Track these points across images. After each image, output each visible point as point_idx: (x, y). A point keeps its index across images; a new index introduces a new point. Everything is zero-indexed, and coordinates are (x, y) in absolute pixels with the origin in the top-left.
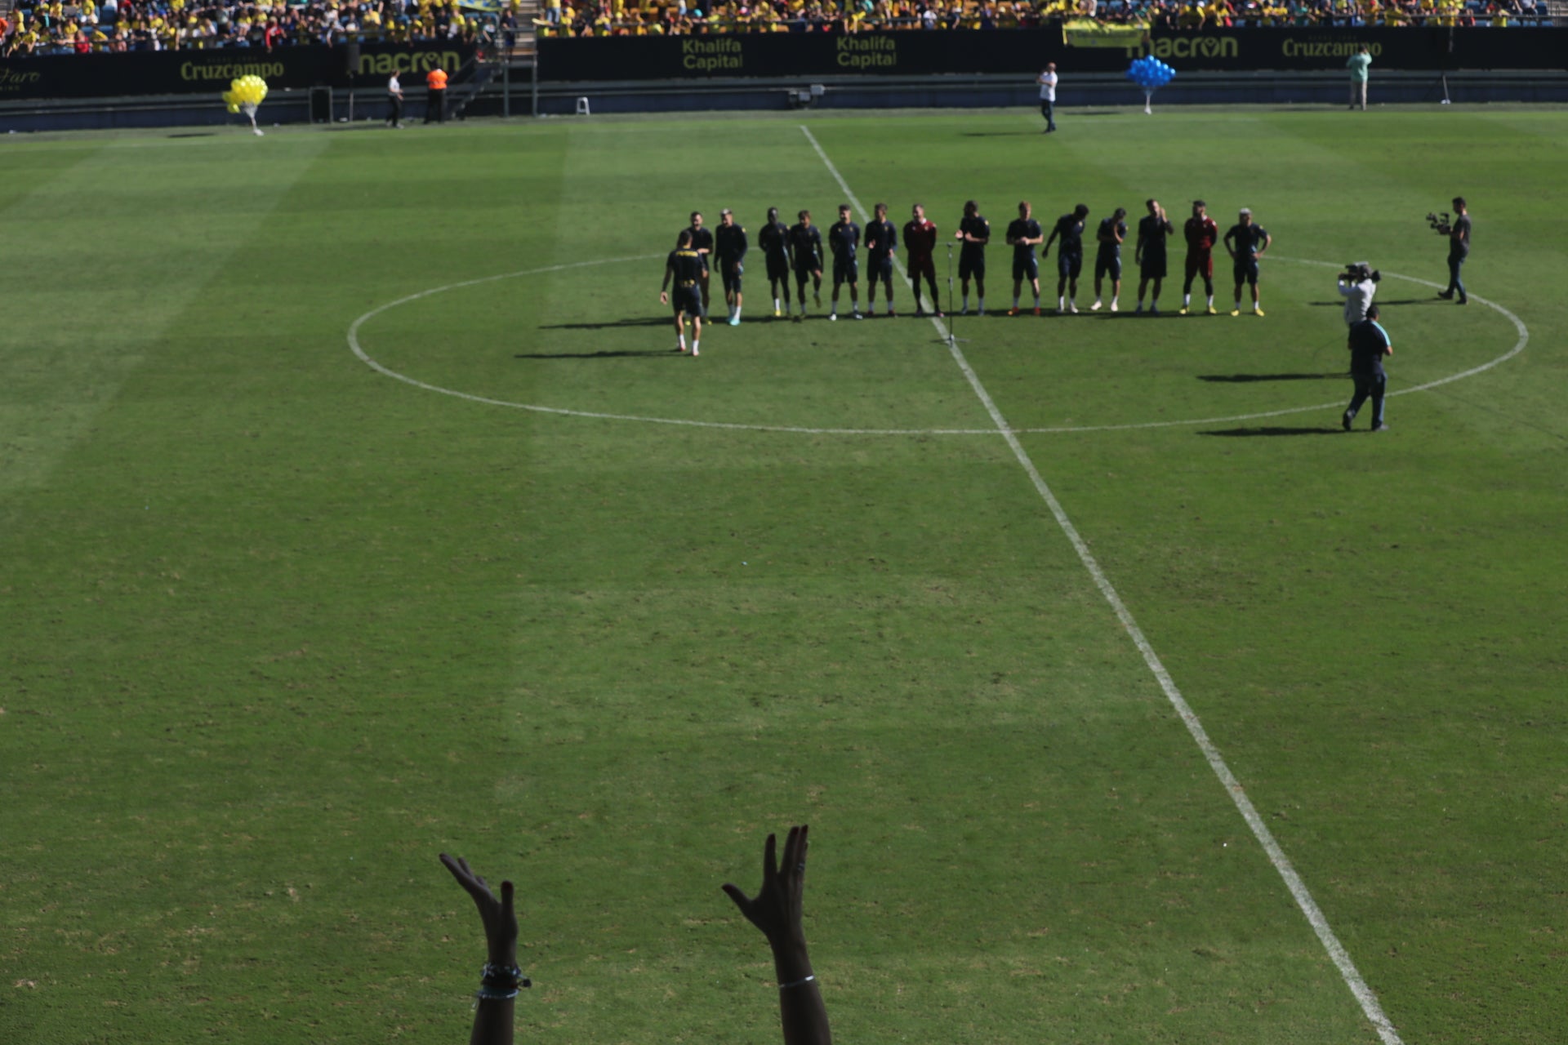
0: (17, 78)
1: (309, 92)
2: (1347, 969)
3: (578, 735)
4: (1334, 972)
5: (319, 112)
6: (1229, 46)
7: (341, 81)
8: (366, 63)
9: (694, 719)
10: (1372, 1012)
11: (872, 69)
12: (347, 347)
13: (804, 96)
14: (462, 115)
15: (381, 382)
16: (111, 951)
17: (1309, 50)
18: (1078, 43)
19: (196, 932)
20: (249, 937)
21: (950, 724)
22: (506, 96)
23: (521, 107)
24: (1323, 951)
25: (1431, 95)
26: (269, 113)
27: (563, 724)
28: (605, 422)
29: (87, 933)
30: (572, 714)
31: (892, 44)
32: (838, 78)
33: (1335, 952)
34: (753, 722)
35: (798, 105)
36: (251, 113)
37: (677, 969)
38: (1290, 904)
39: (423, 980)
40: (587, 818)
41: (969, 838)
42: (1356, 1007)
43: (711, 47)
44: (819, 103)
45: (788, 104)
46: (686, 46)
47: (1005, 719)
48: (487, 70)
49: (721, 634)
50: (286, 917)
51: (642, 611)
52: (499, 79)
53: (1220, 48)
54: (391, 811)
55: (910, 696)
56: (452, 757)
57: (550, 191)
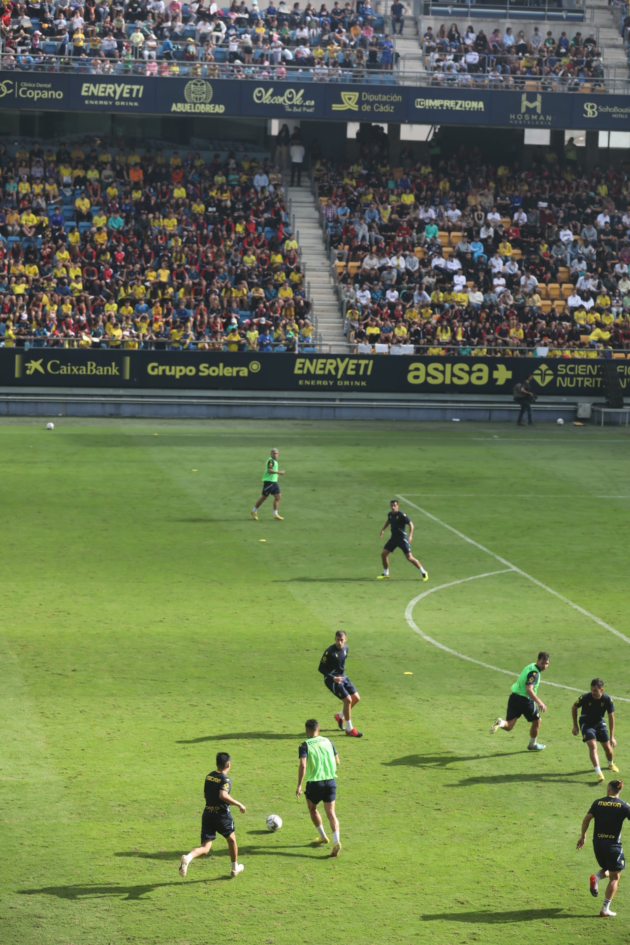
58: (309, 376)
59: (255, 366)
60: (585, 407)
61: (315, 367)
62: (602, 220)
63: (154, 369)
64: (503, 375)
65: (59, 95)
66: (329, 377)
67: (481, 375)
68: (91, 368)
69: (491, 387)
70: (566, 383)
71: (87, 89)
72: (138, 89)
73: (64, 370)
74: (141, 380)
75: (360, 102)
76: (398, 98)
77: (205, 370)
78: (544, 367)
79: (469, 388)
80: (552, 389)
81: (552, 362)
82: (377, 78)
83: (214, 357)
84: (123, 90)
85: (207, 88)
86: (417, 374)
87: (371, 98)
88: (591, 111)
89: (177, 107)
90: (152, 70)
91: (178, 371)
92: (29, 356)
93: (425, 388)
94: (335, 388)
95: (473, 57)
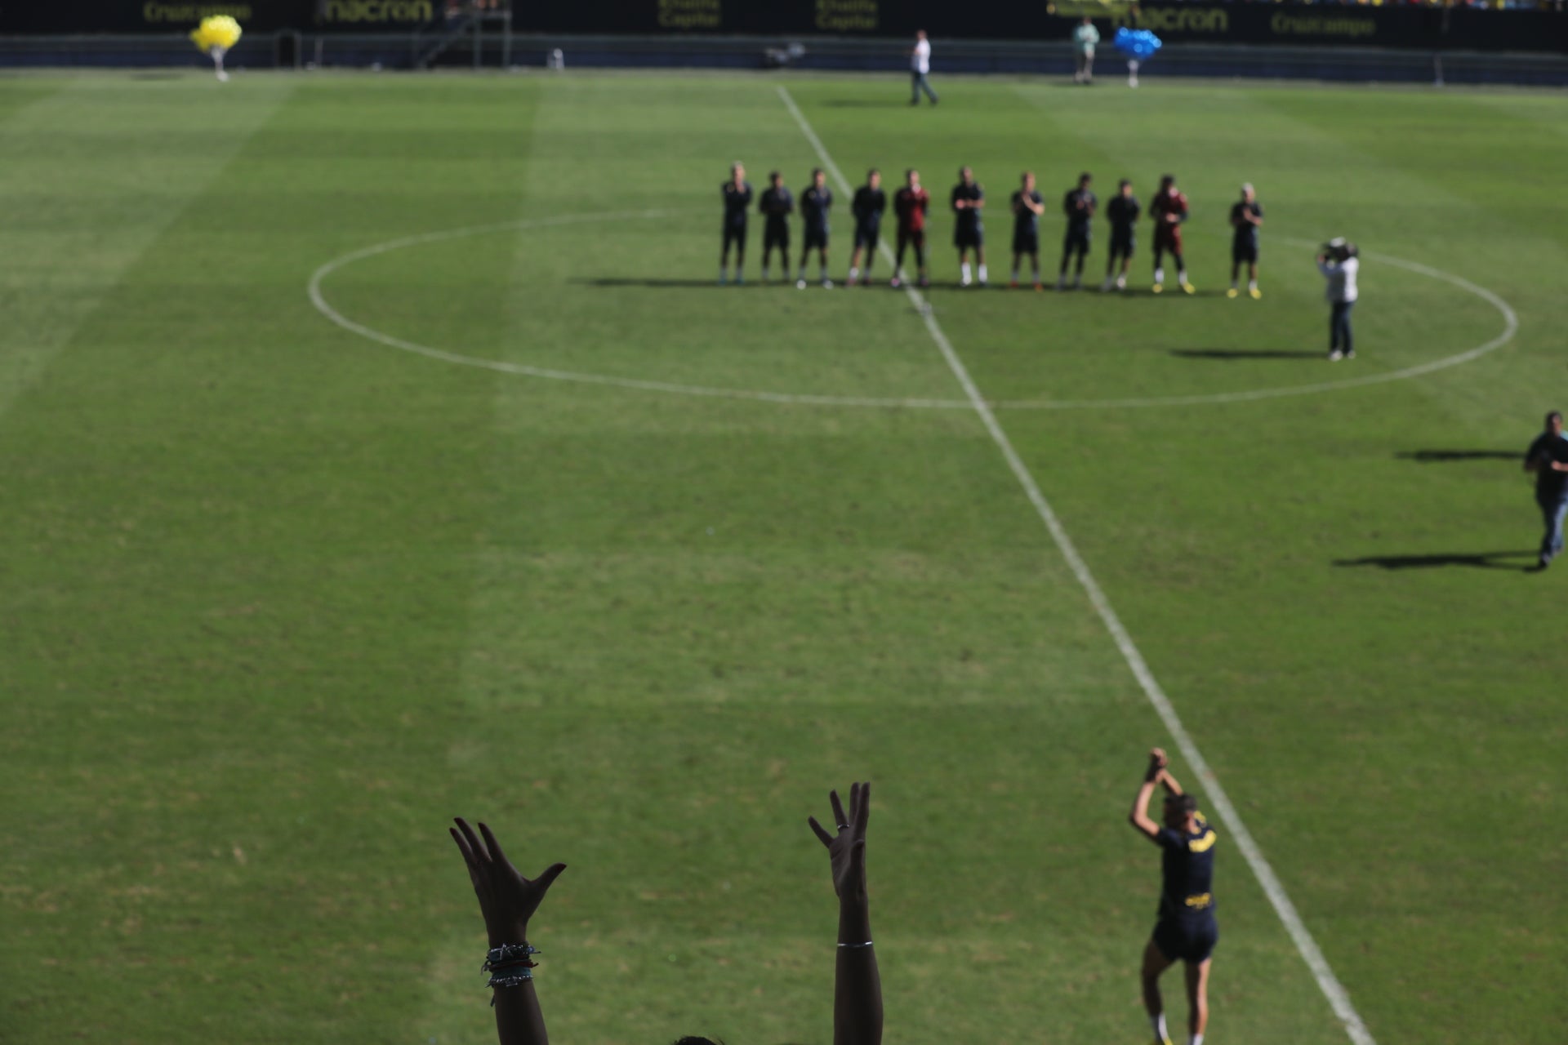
1: (276, 37)
2: (1317, 964)
3: (535, 701)
4: (1302, 967)
5: (286, 58)
6: (1218, 20)
7: (309, 27)
8: (335, 10)
9: (655, 688)
10: (1342, 1008)
12: (307, 299)
13: (782, 56)
14: (432, 65)
15: (343, 335)
16: (51, 909)
17: (1301, 26)
19: (139, 891)
20: (194, 898)
21: (915, 701)
22: (477, 48)
23: (493, 59)
24: (1291, 945)
25: (1422, 75)
26: (237, 58)
27: (520, 689)
28: (571, 384)
29: (26, 889)
30: (529, 679)
31: (873, 7)
32: (817, 40)
33: (1306, 946)
34: (715, 693)
35: (776, 65)
36: (218, 56)
37: (631, 944)
38: (1259, 895)
39: (371, 948)
40: (543, 786)
41: (933, 819)
42: (1324, 1004)
43: (689, 4)
44: (798, 64)
45: (762, 63)
47: (972, 698)
48: (457, 21)
49: (684, 602)
50: (231, 878)
51: (603, 576)
52: (470, 30)
54: (342, 773)
55: (876, 672)
56: (405, 720)
57: (519, 145)
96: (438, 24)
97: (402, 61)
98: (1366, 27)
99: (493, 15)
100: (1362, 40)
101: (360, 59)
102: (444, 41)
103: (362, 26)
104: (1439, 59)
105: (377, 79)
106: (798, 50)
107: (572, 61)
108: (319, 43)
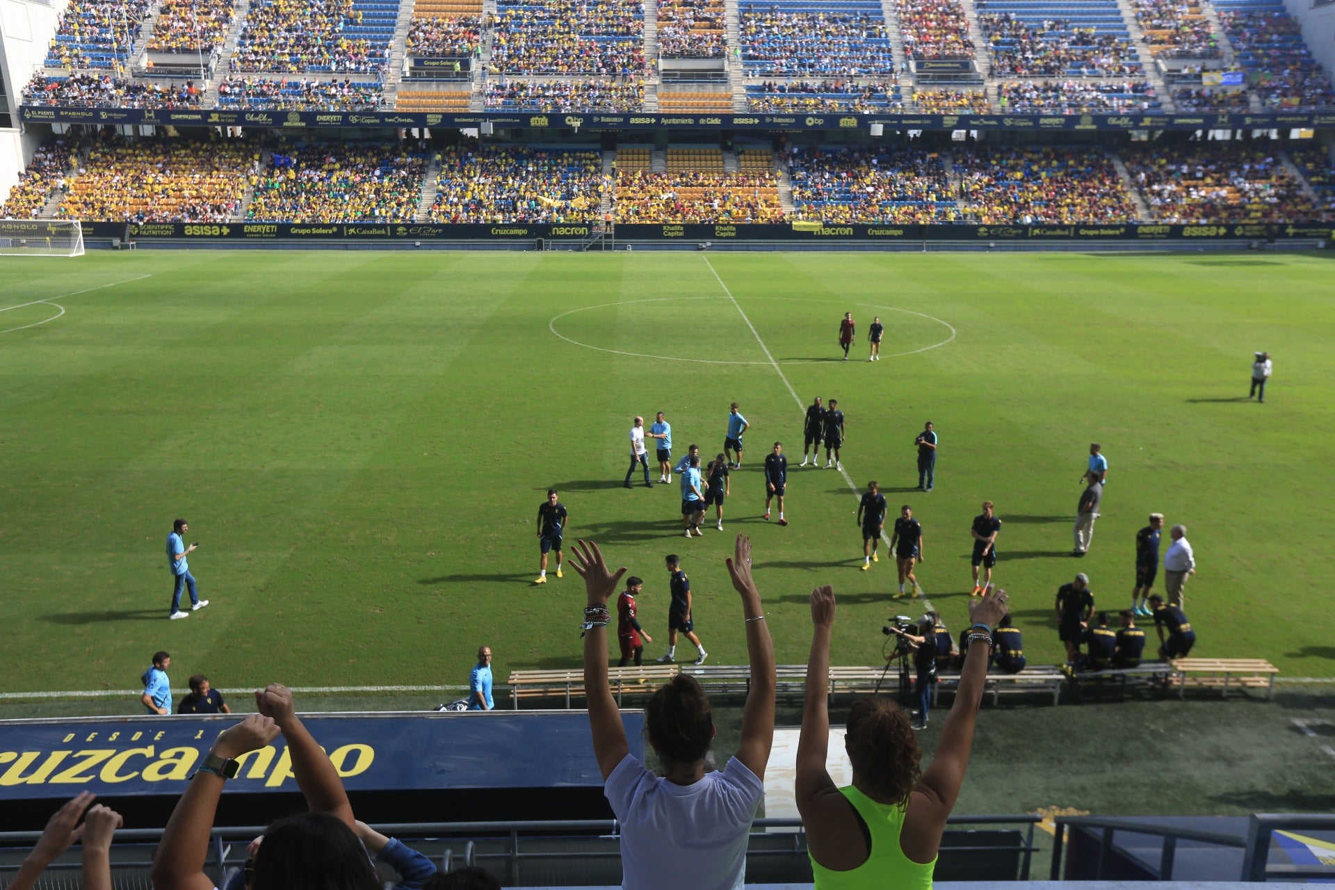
0: (434, 231)
1: (536, 240)
5: (539, 247)
6: (849, 231)
7: (547, 237)
8: (555, 231)
11: (728, 238)
13: (704, 246)
14: (588, 250)
15: (561, 341)
17: (877, 233)
18: (798, 229)
22: (603, 244)
23: (608, 247)
25: (919, 248)
31: (734, 229)
32: (715, 241)
35: (702, 249)
43: (673, 229)
44: (710, 248)
45: (699, 249)
46: (665, 228)
48: (597, 235)
52: (601, 238)
53: (847, 231)
57: (618, 277)
58: (1144, 233)
59: (1122, 230)
60: (1255, 244)
61: (1146, 230)
62: (1247, 167)
63: (1083, 232)
64: (1222, 231)
65: (1031, 124)
66: (1152, 234)
67: (1213, 231)
68: (1058, 232)
69: (1217, 237)
70: (1248, 234)
71: (1042, 121)
72: (1062, 120)
73: (1048, 233)
74: (1077, 236)
75: (1152, 122)
76: (1167, 119)
77: (1103, 232)
78: (1240, 228)
79: (1208, 237)
80: (1242, 237)
81: (1244, 226)
82: (1156, 111)
83: (1106, 227)
84: (1056, 121)
85: (1090, 119)
86: (1187, 232)
87: (1155, 119)
88: (1248, 121)
89: (1078, 127)
90: (1067, 112)
91: (1092, 233)
92: (1034, 228)
93: (1190, 237)
94: (1153, 238)
95: (1195, 102)
96: (590, 236)
97: (579, 248)
98: (900, 232)
99: (608, 232)
100: (898, 237)
101: (565, 248)
102: (592, 241)
103: (565, 236)
104: (925, 242)
105: (571, 254)
106: (709, 244)
107: (635, 248)
108: (551, 242)
